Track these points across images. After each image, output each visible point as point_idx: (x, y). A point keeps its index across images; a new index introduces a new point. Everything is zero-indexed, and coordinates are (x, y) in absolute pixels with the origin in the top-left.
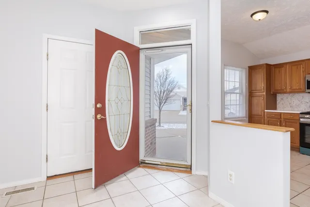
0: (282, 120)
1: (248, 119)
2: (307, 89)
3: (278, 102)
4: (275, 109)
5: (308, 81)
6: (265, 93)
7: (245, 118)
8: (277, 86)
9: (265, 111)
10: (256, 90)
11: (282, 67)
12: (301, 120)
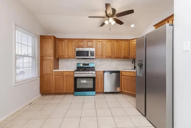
0: (64, 76)
1: (39, 78)
2: (77, 56)
3: (59, 64)
4: (58, 68)
5: (77, 52)
6: (53, 58)
7: (37, 78)
8: (60, 53)
9: (53, 70)
10: (46, 55)
11: (63, 41)
12: (75, 75)
